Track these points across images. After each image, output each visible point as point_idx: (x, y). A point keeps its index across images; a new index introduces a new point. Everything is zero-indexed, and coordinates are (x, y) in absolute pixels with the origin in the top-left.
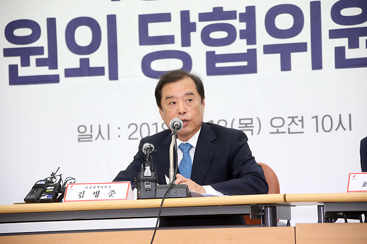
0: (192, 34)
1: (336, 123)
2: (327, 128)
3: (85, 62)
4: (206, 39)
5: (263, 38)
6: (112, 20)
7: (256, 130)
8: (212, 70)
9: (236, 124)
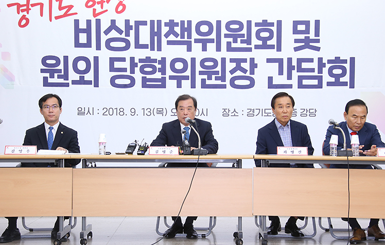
0: (136, 68)
1: (201, 113)
3: (82, 78)
4: (142, 71)
5: (169, 72)
6: (96, 59)
7: (164, 114)
8: (144, 85)
9: (155, 110)
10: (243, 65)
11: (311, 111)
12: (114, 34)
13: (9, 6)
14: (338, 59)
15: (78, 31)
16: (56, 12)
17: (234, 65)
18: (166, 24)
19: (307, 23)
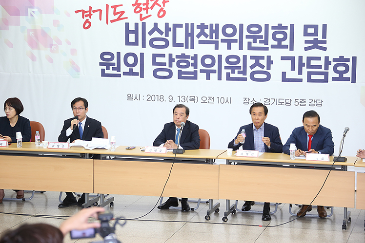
0: (173, 63)
1: (225, 100)
2: (222, 102)
3: (131, 70)
4: (178, 65)
5: (200, 67)
6: (142, 55)
7: (196, 101)
8: (180, 77)
9: (189, 98)
10: (261, 61)
11: (318, 102)
12: (156, 35)
13: (76, 12)
14: (341, 58)
15: (128, 32)
16: (112, 17)
17: (253, 61)
18: (198, 27)
19: (316, 27)
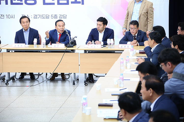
11: (64, 16)
